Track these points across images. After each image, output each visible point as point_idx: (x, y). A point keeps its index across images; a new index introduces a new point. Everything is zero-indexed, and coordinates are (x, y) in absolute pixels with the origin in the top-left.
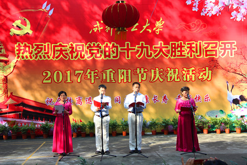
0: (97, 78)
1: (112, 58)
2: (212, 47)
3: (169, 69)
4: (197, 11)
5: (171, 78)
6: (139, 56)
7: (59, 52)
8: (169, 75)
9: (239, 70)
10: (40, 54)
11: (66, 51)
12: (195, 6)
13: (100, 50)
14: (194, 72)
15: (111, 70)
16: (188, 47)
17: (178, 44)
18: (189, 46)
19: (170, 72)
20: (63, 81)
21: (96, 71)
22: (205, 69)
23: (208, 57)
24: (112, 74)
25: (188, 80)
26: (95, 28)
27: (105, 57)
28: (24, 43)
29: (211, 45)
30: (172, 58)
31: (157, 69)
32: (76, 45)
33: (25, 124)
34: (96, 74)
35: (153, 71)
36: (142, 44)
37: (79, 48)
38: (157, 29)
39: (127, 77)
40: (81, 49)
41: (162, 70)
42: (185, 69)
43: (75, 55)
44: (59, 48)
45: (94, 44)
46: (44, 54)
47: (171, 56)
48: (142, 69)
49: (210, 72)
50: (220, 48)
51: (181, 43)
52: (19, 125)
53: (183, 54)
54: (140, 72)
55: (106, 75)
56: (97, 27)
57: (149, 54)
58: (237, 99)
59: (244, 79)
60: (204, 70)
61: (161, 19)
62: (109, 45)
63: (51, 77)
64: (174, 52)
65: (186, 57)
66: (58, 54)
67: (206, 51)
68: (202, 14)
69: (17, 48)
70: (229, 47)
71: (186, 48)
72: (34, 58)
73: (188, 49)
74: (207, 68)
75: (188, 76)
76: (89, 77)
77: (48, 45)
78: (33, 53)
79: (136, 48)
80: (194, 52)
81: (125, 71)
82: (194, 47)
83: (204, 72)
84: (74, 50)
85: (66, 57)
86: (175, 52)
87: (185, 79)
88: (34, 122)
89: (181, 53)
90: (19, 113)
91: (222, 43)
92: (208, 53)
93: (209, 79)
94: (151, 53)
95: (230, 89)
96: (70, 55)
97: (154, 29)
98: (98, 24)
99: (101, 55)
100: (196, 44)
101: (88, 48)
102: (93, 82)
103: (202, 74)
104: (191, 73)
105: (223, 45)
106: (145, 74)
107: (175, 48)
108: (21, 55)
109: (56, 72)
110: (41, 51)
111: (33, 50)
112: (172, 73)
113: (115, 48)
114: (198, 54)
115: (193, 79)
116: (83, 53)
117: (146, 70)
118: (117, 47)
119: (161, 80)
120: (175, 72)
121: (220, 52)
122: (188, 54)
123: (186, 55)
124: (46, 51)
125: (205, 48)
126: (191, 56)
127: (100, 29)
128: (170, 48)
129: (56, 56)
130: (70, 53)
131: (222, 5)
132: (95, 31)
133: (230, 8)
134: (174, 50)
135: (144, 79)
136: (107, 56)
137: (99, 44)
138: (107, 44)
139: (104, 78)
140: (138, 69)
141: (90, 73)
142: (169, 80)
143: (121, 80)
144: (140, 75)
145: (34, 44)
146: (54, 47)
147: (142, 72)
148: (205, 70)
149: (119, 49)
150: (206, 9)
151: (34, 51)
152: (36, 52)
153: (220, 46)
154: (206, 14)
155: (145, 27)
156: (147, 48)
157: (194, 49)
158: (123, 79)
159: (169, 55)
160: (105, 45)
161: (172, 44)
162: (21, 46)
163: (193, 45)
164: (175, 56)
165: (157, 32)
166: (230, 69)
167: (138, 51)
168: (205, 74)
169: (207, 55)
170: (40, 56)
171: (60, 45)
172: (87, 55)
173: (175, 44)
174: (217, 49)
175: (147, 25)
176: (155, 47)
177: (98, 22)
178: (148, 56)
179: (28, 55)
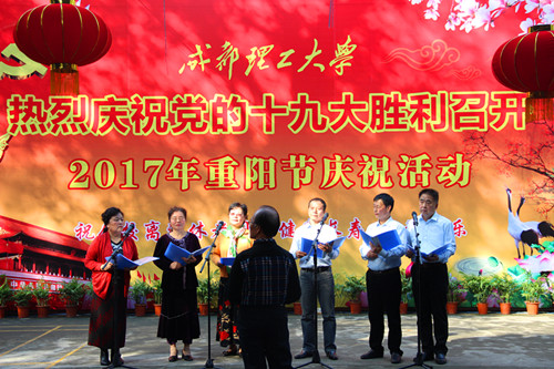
0: (195, 177)
1: (230, 130)
2: (471, 107)
3: (366, 158)
4: (435, 19)
5: (371, 179)
6: (295, 127)
7: (107, 118)
8: (365, 173)
9: (537, 161)
10: (64, 122)
11: (125, 113)
12: (432, 7)
13: (203, 112)
14: (427, 165)
15: (228, 159)
16: (412, 107)
17: (389, 99)
18: (416, 102)
19: (368, 165)
20: (117, 184)
21: (194, 161)
22: (455, 158)
23: (462, 129)
24: (231, 169)
25: (413, 183)
26: (192, 59)
27: (215, 130)
28: (27, 96)
29: (469, 101)
30: (375, 131)
31: (338, 158)
32: (148, 102)
33: (27, 283)
34: (192, 169)
36: (303, 98)
37: (156, 108)
38: (338, 63)
39: (267, 176)
40: (159, 110)
41: (349, 159)
42: (405, 158)
43: (144, 123)
44: (108, 108)
45: (189, 99)
46: (72, 122)
47: (373, 126)
48: (302, 158)
49: (467, 164)
50: (491, 107)
51: (396, 96)
52: (14, 284)
53: (400, 123)
54: (298, 165)
55: (217, 171)
56: (197, 58)
57: (320, 123)
58: (531, 231)
59: (549, 184)
60: (451, 162)
61: (349, 40)
62: (224, 100)
63: (90, 174)
64: (378, 116)
65: (408, 129)
66: (105, 122)
67: (458, 116)
68: (447, 27)
69: (12, 108)
70: (515, 106)
71: (408, 106)
72: (49, 131)
73: (414, 111)
74: (459, 157)
75: (412, 174)
76: (176, 176)
77: (83, 99)
78: (49, 120)
79: (289, 109)
80: (427, 118)
81: (261, 161)
82: (427, 106)
83: (452, 165)
84: (143, 113)
85: (124, 129)
86: (381, 116)
87: (404, 183)
88: (46, 278)
89: (396, 121)
90: (13, 258)
91: (496, 96)
92: (462, 120)
93: (463, 183)
94: (324, 121)
95: (515, 207)
96: (134, 124)
97: (331, 64)
98: (200, 53)
99: (205, 125)
100: (434, 100)
101: (174, 109)
102: (185, 186)
103: (445, 169)
104: (419, 167)
105: (499, 100)
106: (308, 170)
107: (381, 107)
108: (20, 123)
109: (101, 162)
110: (66, 113)
111: (49, 112)
112: (375, 168)
113: (239, 108)
114: (438, 122)
115: (425, 183)
116: (163, 119)
117: (311, 160)
118: (243, 105)
119: (348, 184)
120: (380, 165)
121: (491, 118)
122: (413, 120)
123: (409, 124)
124: (79, 115)
125: (456, 108)
126: (420, 127)
127: (202, 63)
128: (369, 107)
129: (101, 125)
130: (133, 119)
131: (498, 4)
132: (192, 68)
133: (516, 10)
134: (378, 112)
135: (305, 181)
136: (220, 127)
137: (200, 99)
138: (220, 99)
139: (213, 178)
140: (293, 158)
141: (179, 166)
142: (365, 184)
143: (252, 183)
144: (296, 171)
145: (50, 98)
146: (97, 104)
147: (302, 164)
148: (455, 161)
149: (249, 109)
150: (459, 15)
151: (49, 114)
152: (56, 116)
153: (491, 103)
154: (457, 27)
155: (309, 58)
156: (314, 107)
157: (428, 111)
158: (257, 181)
159: (368, 126)
160: (215, 100)
161: (375, 99)
162: (21, 104)
163: (425, 102)
164: (380, 127)
165: (339, 70)
166: (515, 158)
167: (293, 114)
168: (453, 171)
169: (458, 125)
170: (64, 127)
171: (111, 102)
172: (173, 123)
173: (381, 98)
174: (483, 110)
175: (315, 54)
176: (333, 107)
177: (198, 47)
178: (316, 126)
179: (37, 124)
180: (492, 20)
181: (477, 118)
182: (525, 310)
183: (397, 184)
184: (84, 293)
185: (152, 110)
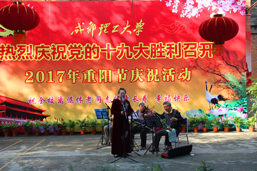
0: (78, 78)
1: (93, 58)
2: (191, 48)
3: (149, 69)
4: (176, 12)
5: (151, 78)
6: (119, 57)
7: (41, 53)
8: (148, 75)
9: (217, 70)
10: (23, 55)
11: (48, 51)
12: (175, 8)
13: (81, 51)
14: (174, 72)
15: (92, 70)
16: (167, 48)
17: (158, 45)
18: (169, 47)
19: (150, 72)
20: (46, 81)
21: (78, 71)
22: (185, 69)
23: (187, 58)
24: (93, 74)
25: (168, 80)
26: (77, 29)
27: (86, 58)
28: (7, 44)
29: (190, 46)
30: (152, 58)
31: (137, 69)
32: (58, 47)
33: (8, 122)
34: (77, 74)
35: (133, 71)
36: (123, 45)
37: (61, 49)
38: (137, 30)
39: (108, 77)
40: (63, 50)
41: (142, 70)
42: (165, 70)
43: (56, 56)
44: (42, 49)
45: (75, 45)
46: (26, 55)
47: (151, 56)
48: (123, 69)
49: (190, 72)
50: (199, 49)
51: (161, 44)
52: (3, 123)
53: (163, 55)
55: (87, 75)
56: (78, 28)
57: (130, 55)
58: (215, 99)
59: (222, 79)
60: (183, 71)
61: (141, 21)
62: (90, 46)
63: (34, 77)
64: (154, 52)
65: (166, 58)
66: (40, 55)
67: (186, 52)
68: (181, 16)
69: (1, 50)
70: (208, 48)
71: (166, 48)
72: (17, 59)
73: (168, 50)
74: (187, 69)
75: (168, 76)
76: (70, 77)
77: (31, 46)
78: (16, 54)
79: (117, 49)
80: (174, 53)
81: (106, 71)
82: (173, 48)
83: (184, 72)
84: (56, 51)
85: (48, 58)
86: (155, 52)
87: (164, 79)
88: (16, 120)
89: (161, 54)
90: (2, 112)
91: (201, 44)
92: (187, 54)
93: (188, 80)
94: (131, 54)
95: (209, 89)
96: (52, 56)
97: (134, 30)
98: (80, 26)
99: (82, 56)
100: (176, 46)
101: (69, 49)
102: (74, 82)
103: (181, 74)
104: (170, 73)
105: (202, 46)
106: (125, 74)
107: (155, 49)
108: (4, 56)
109: (39, 72)
110: (24, 52)
112: (152, 74)
113: (96, 49)
114: (178, 54)
115: (173, 80)
116: (65, 54)
117: (126, 70)
118: (98, 48)
119: (141, 80)
120: (154, 72)
121: (199, 53)
122: (168, 54)
123: (166, 55)
124: (29, 52)
125: (185, 49)
126: (171, 57)
127: (81, 30)
128: (150, 49)
129: (38, 56)
130: (52, 54)
131: (201, 7)
132: (77, 33)
133: (209, 9)
134: (153, 50)
135: (124, 79)
136: (88, 57)
137: (80, 45)
138: (88, 45)
139: (85, 78)
140: (119, 69)
141: (71, 73)
142: (149, 80)
143: (102, 80)
144: (120, 75)
145: (17, 45)
146: (37, 48)
147: (123, 72)
148: (185, 71)
149: (100, 49)
150: (186, 11)
151: (17, 52)
152: (19, 53)
153: (199, 47)
154: (185, 16)
155: (125, 28)
156: (127, 49)
157: (174, 50)
158: (104, 79)
159: (149, 56)
160: (86, 46)
161: (152, 45)
162: (5, 48)
164: (154, 57)
165: (137, 33)
166: (208, 69)
167: (118, 52)
168: (184, 74)
169: (186, 56)
170: (23, 57)
171: (43, 47)
172: (69, 56)
173: (155, 45)
174: (196, 50)
175: (127, 27)
176: (135, 48)
177: (79, 24)
178: (128, 57)
179: (12, 56)
180: (199, 13)
181: (194, 53)
182: (212, 130)
183: (161, 80)
184: (32, 126)
185: (60, 50)
